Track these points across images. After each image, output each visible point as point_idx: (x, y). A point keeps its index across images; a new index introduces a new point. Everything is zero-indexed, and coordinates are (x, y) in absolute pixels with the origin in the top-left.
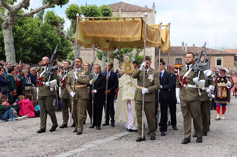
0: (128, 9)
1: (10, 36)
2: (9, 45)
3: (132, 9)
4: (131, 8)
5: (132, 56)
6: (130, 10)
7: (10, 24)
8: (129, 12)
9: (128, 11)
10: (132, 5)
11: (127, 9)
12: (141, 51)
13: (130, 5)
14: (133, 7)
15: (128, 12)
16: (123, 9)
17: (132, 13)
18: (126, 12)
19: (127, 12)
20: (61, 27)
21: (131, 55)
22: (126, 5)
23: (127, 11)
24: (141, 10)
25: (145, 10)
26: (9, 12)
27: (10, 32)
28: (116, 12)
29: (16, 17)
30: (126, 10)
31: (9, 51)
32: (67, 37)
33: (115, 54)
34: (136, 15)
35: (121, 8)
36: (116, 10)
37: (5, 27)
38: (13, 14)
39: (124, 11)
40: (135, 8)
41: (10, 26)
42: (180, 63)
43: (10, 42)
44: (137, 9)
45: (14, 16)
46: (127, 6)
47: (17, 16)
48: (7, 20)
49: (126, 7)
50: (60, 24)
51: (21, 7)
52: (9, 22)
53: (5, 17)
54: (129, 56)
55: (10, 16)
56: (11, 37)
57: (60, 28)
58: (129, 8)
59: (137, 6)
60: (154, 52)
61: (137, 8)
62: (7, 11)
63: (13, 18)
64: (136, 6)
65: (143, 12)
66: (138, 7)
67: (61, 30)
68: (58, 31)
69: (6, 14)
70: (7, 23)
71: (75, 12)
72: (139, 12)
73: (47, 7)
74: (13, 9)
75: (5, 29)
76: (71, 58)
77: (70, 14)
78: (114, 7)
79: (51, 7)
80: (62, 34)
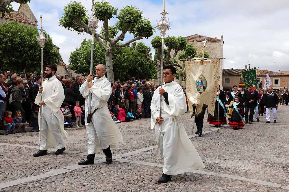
0: (201, 40)
1: (110, 61)
2: (109, 68)
4: (203, 39)
7: (111, 53)
14: (205, 38)
15: (201, 42)
16: (197, 40)
25: (215, 40)
27: (110, 58)
29: (115, 47)
30: (199, 41)
32: (152, 61)
38: (112, 45)
43: (110, 66)
47: (116, 46)
48: (109, 49)
49: (200, 38)
51: (118, 39)
52: (109, 51)
53: (107, 47)
55: (111, 47)
62: (109, 43)
63: (113, 48)
65: (213, 42)
67: (147, 56)
69: (108, 45)
70: (108, 52)
71: (159, 42)
72: (210, 42)
73: (137, 40)
74: (113, 41)
75: (107, 56)
76: (154, 78)
77: (155, 44)
78: (190, 39)
79: (140, 38)
80: (148, 59)
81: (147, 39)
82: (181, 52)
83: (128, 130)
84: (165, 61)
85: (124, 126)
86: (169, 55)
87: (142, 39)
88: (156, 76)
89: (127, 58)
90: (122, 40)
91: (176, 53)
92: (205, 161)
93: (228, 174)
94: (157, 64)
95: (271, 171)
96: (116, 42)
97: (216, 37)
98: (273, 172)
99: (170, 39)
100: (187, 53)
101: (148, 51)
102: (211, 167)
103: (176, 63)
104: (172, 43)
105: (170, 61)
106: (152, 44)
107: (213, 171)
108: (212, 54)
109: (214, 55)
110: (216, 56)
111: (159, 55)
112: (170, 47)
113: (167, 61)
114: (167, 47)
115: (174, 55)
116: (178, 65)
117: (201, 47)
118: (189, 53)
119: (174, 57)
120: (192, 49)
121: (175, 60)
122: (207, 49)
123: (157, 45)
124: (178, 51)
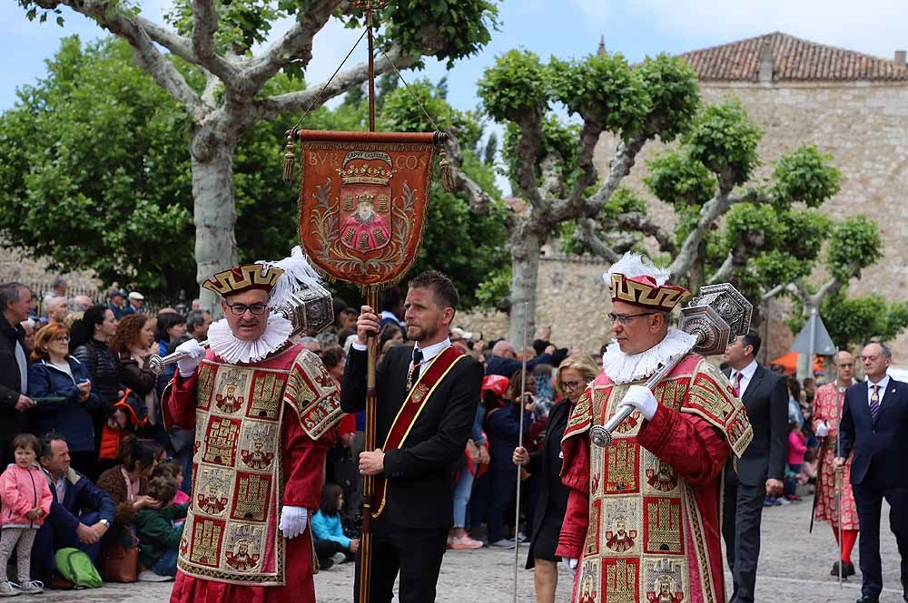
0: (807, 71)
1: (220, 195)
2: (214, 234)
3: (826, 66)
4: (820, 66)
5: (807, 300)
6: (818, 75)
7: (226, 144)
8: (813, 85)
9: (806, 75)
11: (802, 67)
12: (856, 275)
13: (817, 50)
14: (834, 56)
15: (807, 84)
16: (783, 68)
17: (824, 88)
18: (794, 84)
19: (800, 85)
20: (456, 155)
21: (803, 294)
22: (800, 49)
23: (802, 80)
24: (875, 74)
25: (895, 73)
26: (221, 89)
27: (221, 176)
28: (745, 84)
29: (252, 111)
30: (794, 74)
31: (213, 263)
32: (484, 201)
34: (844, 97)
35: (773, 61)
36: (745, 73)
37: (203, 154)
38: (238, 97)
39: (784, 79)
40: (843, 61)
41: (224, 148)
43: (218, 224)
44: (854, 70)
45: (243, 104)
46: (804, 55)
47: (257, 104)
48: (213, 123)
49: (798, 58)
50: (453, 142)
51: (275, 63)
52: (219, 134)
53: (206, 109)
54: (795, 298)
55: (228, 108)
56: (226, 200)
58: (811, 64)
59: (855, 54)
61: (851, 65)
62: (214, 84)
63: (238, 117)
64: (849, 54)
65: (882, 83)
66: (861, 58)
67: (454, 168)
69: (208, 96)
70: (212, 137)
71: (522, 87)
74: (243, 74)
75: (201, 162)
76: (492, 302)
77: (502, 96)
78: (736, 61)
79: (410, 63)
80: (459, 188)
81: (450, 66)
82: (659, 153)
84: (562, 203)
86: (588, 168)
87: (420, 66)
88: (504, 290)
91: (631, 152)
94: (509, 218)
96: (260, 78)
97: (901, 54)
100: (703, 157)
103: (632, 215)
104: (604, 93)
105: (590, 200)
106: (481, 94)
108: (873, 160)
109: (887, 165)
110: (897, 172)
111: (526, 164)
112: (593, 118)
113: (570, 205)
114: (576, 115)
115: (620, 165)
116: (646, 224)
117: (807, 111)
118: (711, 157)
119: (617, 176)
120: (732, 131)
121: (630, 196)
122: (845, 126)
123: (518, 102)
124: (643, 141)
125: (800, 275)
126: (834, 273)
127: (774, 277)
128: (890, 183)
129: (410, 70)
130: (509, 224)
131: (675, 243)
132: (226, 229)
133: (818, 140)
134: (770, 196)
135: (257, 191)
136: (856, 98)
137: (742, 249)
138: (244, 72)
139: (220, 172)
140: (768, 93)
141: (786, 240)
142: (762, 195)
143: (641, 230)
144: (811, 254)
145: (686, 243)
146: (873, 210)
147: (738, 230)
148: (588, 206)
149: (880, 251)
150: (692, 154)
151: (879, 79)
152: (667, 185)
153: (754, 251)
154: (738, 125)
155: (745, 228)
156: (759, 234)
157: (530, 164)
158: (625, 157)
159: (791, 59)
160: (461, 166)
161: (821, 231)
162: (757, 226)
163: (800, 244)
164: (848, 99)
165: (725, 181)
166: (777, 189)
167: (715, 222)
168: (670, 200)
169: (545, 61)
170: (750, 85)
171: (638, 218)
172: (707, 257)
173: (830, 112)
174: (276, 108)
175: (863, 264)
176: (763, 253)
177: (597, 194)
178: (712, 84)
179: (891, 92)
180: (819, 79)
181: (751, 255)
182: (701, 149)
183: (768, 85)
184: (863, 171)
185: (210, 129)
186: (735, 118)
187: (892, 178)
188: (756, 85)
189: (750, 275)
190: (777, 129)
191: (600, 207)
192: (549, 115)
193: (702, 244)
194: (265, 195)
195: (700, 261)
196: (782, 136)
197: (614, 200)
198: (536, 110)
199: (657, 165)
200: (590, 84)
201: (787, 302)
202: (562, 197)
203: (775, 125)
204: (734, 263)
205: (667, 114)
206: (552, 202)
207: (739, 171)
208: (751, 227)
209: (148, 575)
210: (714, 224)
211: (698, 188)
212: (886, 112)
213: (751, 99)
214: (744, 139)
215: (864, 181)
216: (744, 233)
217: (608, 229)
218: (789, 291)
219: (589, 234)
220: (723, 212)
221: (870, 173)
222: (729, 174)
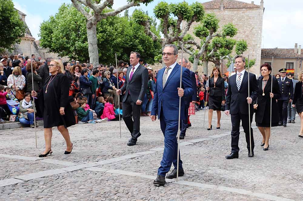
0: (231, 6)
1: (93, 36)
2: (92, 46)
3: (236, 5)
4: (234, 5)
5: (231, 59)
6: (234, 7)
7: (94, 24)
8: (233, 10)
9: (231, 8)
10: (236, 1)
11: (230, 6)
12: (242, 53)
14: (238, 3)
15: (231, 10)
16: (226, 6)
17: (235, 10)
18: (228, 10)
19: (230, 10)
21: (230, 58)
22: (230, 2)
23: (230, 8)
24: (247, 7)
25: (251, 6)
26: (93, 12)
28: (217, 10)
29: (100, 16)
30: (228, 7)
31: (93, 53)
32: (155, 37)
33: (210, 57)
34: (240, 12)
35: (224, 4)
36: (217, 7)
37: (89, 27)
38: (97, 13)
39: (226, 8)
40: (240, 4)
41: (94, 26)
42: (291, 68)
43: (93, 43)
44: (242, 6)
45: (98, 15)
47: (101, 15)
48: (91, 20)
50: (148, 24)
51: (105, 5)
52: (93, 22)
53: (90, 16)
55: (95, 16)
57: (148, 28)
59: (242, 2)
60: (260, 55)
61: (242, 5)
63: (97, 18)
64: (241, 2)
65: (249, 9)
66: (244, 3)
67: (148, 30)
68: (146, 31)
69: (90, 13)
70: (91, 23)
71: (164, 10)
72: (244, 9)
73: (132, 6)
74: (98, 8)
75: (89, 29)
76: (158, 61)
77: (159, 13)
78: (215, 4)
79: (136, 4)
80: (150, 35)
81: (146, 5)
82: (197, 25)
83: (114, 131)
84: (174, 37)
85: (109, 127)
86: (179, 29)
87: (139, 5)
88: (160, 58)
89: (123, 31)
90: (110, 6)
91: (189, 25)
92: (205, 171)
93: (230, 186)
94: (161, 41)
95: (289, 184)
96: (102, 9)
97: (253, 2)
98: (291, 185)
99: (180, 6)
100: (206, 26)
101: (149, 22)
102: (210, 178)
103: (190, 40)
104: (182, 11)
105: (180, 37)
106: (154, 12)
107: (211, 183)
109: (250, 28)
110: (252, 30)
111: (165, 29)
112: (180, 17)
113: (175, 38)
114: (176, 16)
115: (186, 28)
116: (194, 42)
117: (231, 16)
118: (208, 26)
119: (186, 31)
120: (213, 20)
121: (190, 36)
122: (240, 19)
123: (162, 14)
124: (192, 22)
125: (229, 53)
126: (237, 53)
127: (223, 54)
128: (250, 32)
129: (136, 6)
130: (161, 42)
131: (200, 46)
132: (95, 44)
133: (234, 23)
134: (222, 35)
135: (105, 37)
136: (243, 13)
137: (216, 48)
138: (98, 7)
139: (93, 31)
140: (223, 12)
141: (226, 45)
142: (220, 35)
143: (192, 44)
144: (231, 49)
145: (202, 47)
146: (247, 38)
147: (215, 43)
148: (179, 38)
149: (247, 48)
150: (204, 25)
151: (248, 8)
152: (198, 33)
153: (218, 48)
154: (214, 18)
155: (216, 43)
156: (219, 44)
157: (166, 28)
158: (188, 26)
159: (228, 4)
160: (150, 29)
161: (234, 43)
162: (219, 42)
163: (229, 46)
164: (241, 13)
165: (211, 32)
166: (223, 33)
167: (209, 41)
168: (199, 36)
169: (169, 4)
170: (219, 10)
171: (192, 41)
172: (207, 50)
173: (237, 16)
174: (106, 16)
175: (243, 51)
176: (220, 48)
177: (181, 35)
178: (209, 10)
179: (251, 11)
180: (234, 8)
181: (217, 49)
182: (206, 24)
183: (223, 10)
184: (244, 30)
185: (91, 21)
186: (213, 17)
187: (251, 31)
188: (220, 10)
189: (218, 54)
190: (225, 20)
191: (182, 38)
192: (170, 17)
193: (206, 47)
194: (106, 38)
195: (206, 50)
196: (226, 22)
197: (186, 37)
198: (167, 16)
199: (196, 28)
200: (180, 9)
201: (226, 60)
202: (173, 36)
203: (224, 19)
204: (214, 51)
205: (197, 16)
206: (171, 37)
207: (214, 30)
208: (218, 42)
209: (80, 122)
210: (209, 42)
211: (205, 33)
212: (249, 16)
213: (218, 14)
214: (215, 22)
215: (245, 32)
216: (216, 44)
217: (185, 44)
218: (227, 58)
219: (180, 45)
220: (211, 39)
221: (246, 30)
222: (212, 30)
